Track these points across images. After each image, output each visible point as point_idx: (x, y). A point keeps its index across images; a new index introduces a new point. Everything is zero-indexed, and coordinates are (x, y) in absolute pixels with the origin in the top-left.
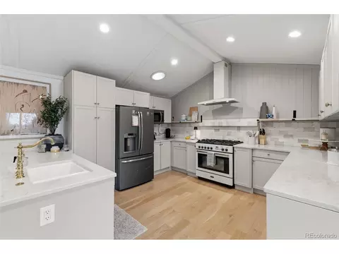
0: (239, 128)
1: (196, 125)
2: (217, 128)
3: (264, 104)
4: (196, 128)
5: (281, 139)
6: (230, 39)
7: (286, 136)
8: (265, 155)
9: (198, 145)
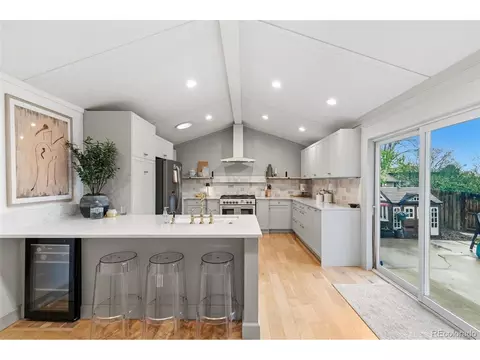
0: (251, 184)
1: (208, 181)
2: (231, 184)
3: (270, 165)
4: (208, 185)
5: (279, 192)
6: (265, 117)
7: (282, 189)
8: (276, 203)
9: (222, 201)
